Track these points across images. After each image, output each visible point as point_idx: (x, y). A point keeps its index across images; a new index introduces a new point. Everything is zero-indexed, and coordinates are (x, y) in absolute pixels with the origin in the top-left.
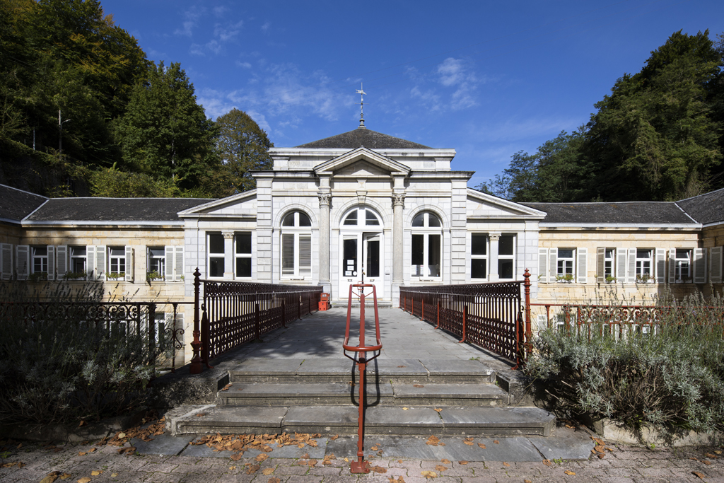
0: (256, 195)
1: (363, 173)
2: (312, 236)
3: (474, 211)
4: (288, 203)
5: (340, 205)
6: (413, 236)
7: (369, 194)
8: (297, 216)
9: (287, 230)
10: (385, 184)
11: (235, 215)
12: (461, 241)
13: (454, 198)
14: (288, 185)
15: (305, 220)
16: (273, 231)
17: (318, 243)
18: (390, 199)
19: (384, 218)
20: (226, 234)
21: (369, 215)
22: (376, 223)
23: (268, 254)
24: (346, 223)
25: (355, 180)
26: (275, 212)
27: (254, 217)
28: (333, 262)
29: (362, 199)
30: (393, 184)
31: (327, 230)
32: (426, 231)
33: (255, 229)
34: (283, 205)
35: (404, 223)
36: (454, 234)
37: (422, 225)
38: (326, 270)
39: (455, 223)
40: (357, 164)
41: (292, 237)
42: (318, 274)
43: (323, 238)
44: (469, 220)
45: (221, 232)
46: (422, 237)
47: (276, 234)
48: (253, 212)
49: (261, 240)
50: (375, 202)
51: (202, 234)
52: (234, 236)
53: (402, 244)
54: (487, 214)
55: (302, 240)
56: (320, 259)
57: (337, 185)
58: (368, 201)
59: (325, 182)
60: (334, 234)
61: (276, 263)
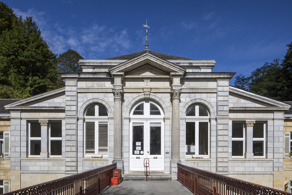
0: (64, 92)
1: (148, 74)
2: (108, 123)
3: (234, 103)
4: (90, 98)
5: (130, 99)
6: (187, 123)
7: (153, 91)
8: (97, 108)
9: (89, 119)
10: (165, 82)
11: (49, 107)
12: (225, 127)
13: (219, 94)
14: (89, 84)
15: (103, 111)
16: (78, 120)
17: (113, 129)
18: (169, 95)
19: (165, 110)
20: (42, 122)
21: (153, 108)
22: (159, 113)
23: (74, 138)
24: (135, 113)
25: (142, 79)
26: (80, 105)
27: (64, 109)
28: (125, 144)
29: (147, 94)
30: (171, 82)
31: (120, 118)
32: (197, 119)
33: (64, 118)
34: (85, 99)
35: (180, 113)
36: (219, 121)
37: (194, 115)
38: (119, 150)
39: (220, 113)
40: (143, 67)
41: (93, 124)
42: (113, 153)
43: (116, 124)
44: (231, 111)
45: (38, 121)
46: (193, 124)
47: (81, 122)
48: (63, 105)
49: (68, 127)
50: (157, 97)
51: (24, 122)
52: (48, 124)
53: (179, 129)
54: (244, 106)
55: (100, 126)
56: (115, 142)
57: (128, 84)
58: (152, 97)
59: (118, 81)
60: (126, 122)
61: (80, 144)
